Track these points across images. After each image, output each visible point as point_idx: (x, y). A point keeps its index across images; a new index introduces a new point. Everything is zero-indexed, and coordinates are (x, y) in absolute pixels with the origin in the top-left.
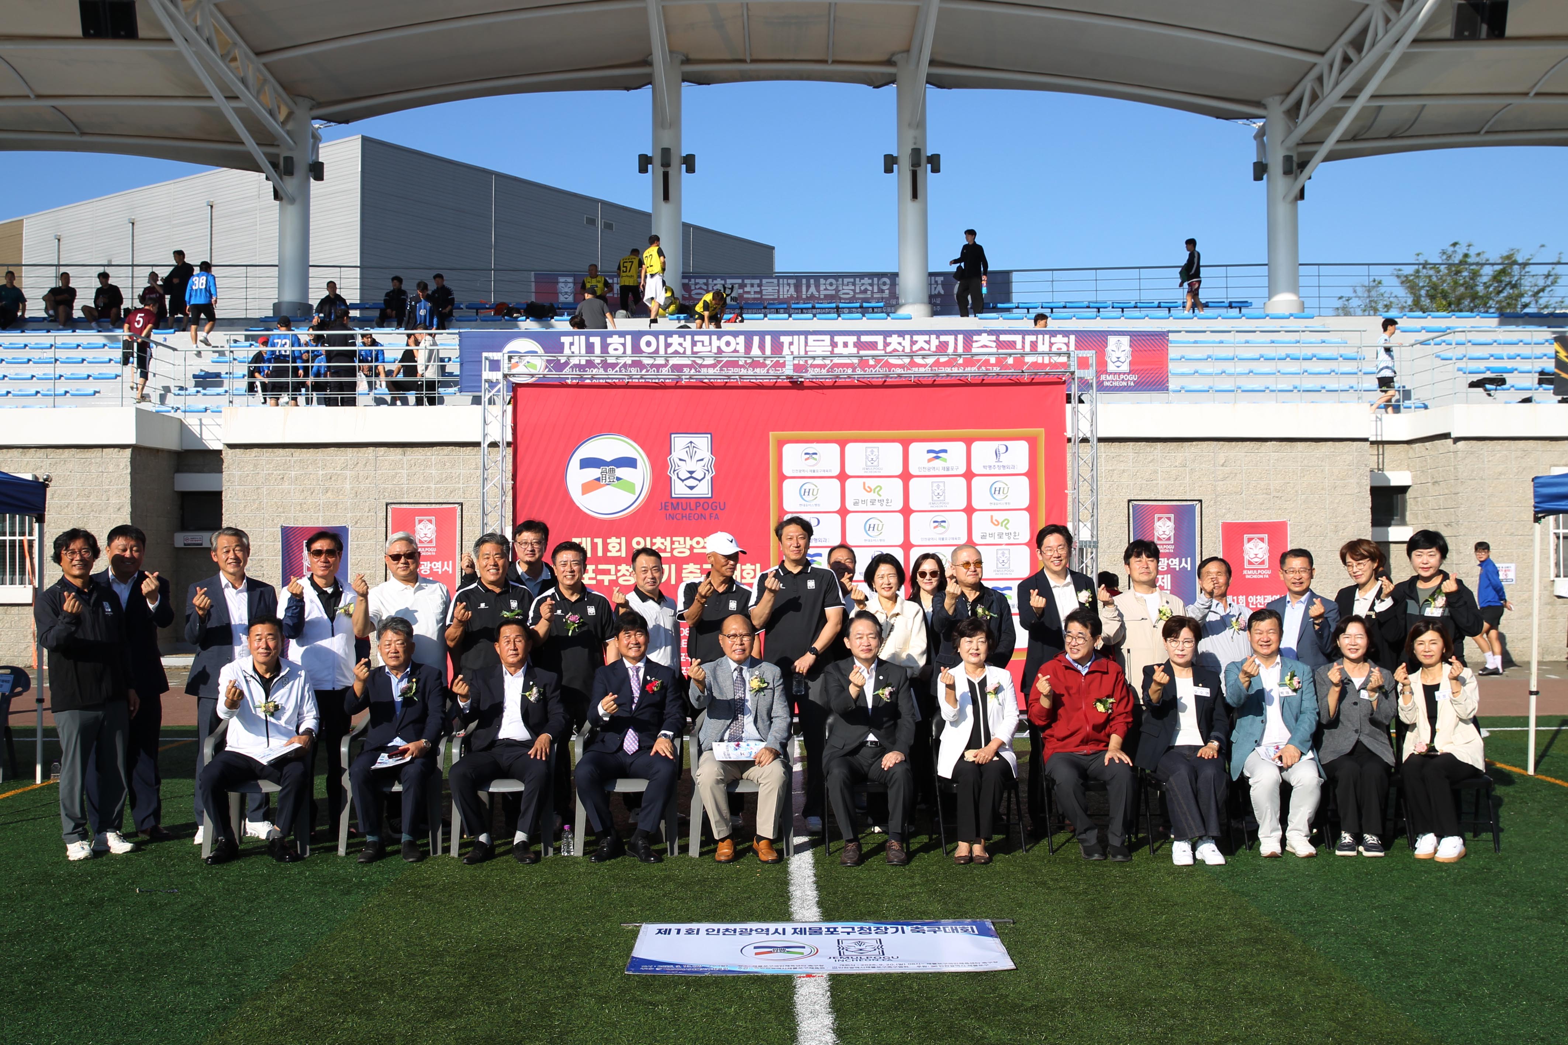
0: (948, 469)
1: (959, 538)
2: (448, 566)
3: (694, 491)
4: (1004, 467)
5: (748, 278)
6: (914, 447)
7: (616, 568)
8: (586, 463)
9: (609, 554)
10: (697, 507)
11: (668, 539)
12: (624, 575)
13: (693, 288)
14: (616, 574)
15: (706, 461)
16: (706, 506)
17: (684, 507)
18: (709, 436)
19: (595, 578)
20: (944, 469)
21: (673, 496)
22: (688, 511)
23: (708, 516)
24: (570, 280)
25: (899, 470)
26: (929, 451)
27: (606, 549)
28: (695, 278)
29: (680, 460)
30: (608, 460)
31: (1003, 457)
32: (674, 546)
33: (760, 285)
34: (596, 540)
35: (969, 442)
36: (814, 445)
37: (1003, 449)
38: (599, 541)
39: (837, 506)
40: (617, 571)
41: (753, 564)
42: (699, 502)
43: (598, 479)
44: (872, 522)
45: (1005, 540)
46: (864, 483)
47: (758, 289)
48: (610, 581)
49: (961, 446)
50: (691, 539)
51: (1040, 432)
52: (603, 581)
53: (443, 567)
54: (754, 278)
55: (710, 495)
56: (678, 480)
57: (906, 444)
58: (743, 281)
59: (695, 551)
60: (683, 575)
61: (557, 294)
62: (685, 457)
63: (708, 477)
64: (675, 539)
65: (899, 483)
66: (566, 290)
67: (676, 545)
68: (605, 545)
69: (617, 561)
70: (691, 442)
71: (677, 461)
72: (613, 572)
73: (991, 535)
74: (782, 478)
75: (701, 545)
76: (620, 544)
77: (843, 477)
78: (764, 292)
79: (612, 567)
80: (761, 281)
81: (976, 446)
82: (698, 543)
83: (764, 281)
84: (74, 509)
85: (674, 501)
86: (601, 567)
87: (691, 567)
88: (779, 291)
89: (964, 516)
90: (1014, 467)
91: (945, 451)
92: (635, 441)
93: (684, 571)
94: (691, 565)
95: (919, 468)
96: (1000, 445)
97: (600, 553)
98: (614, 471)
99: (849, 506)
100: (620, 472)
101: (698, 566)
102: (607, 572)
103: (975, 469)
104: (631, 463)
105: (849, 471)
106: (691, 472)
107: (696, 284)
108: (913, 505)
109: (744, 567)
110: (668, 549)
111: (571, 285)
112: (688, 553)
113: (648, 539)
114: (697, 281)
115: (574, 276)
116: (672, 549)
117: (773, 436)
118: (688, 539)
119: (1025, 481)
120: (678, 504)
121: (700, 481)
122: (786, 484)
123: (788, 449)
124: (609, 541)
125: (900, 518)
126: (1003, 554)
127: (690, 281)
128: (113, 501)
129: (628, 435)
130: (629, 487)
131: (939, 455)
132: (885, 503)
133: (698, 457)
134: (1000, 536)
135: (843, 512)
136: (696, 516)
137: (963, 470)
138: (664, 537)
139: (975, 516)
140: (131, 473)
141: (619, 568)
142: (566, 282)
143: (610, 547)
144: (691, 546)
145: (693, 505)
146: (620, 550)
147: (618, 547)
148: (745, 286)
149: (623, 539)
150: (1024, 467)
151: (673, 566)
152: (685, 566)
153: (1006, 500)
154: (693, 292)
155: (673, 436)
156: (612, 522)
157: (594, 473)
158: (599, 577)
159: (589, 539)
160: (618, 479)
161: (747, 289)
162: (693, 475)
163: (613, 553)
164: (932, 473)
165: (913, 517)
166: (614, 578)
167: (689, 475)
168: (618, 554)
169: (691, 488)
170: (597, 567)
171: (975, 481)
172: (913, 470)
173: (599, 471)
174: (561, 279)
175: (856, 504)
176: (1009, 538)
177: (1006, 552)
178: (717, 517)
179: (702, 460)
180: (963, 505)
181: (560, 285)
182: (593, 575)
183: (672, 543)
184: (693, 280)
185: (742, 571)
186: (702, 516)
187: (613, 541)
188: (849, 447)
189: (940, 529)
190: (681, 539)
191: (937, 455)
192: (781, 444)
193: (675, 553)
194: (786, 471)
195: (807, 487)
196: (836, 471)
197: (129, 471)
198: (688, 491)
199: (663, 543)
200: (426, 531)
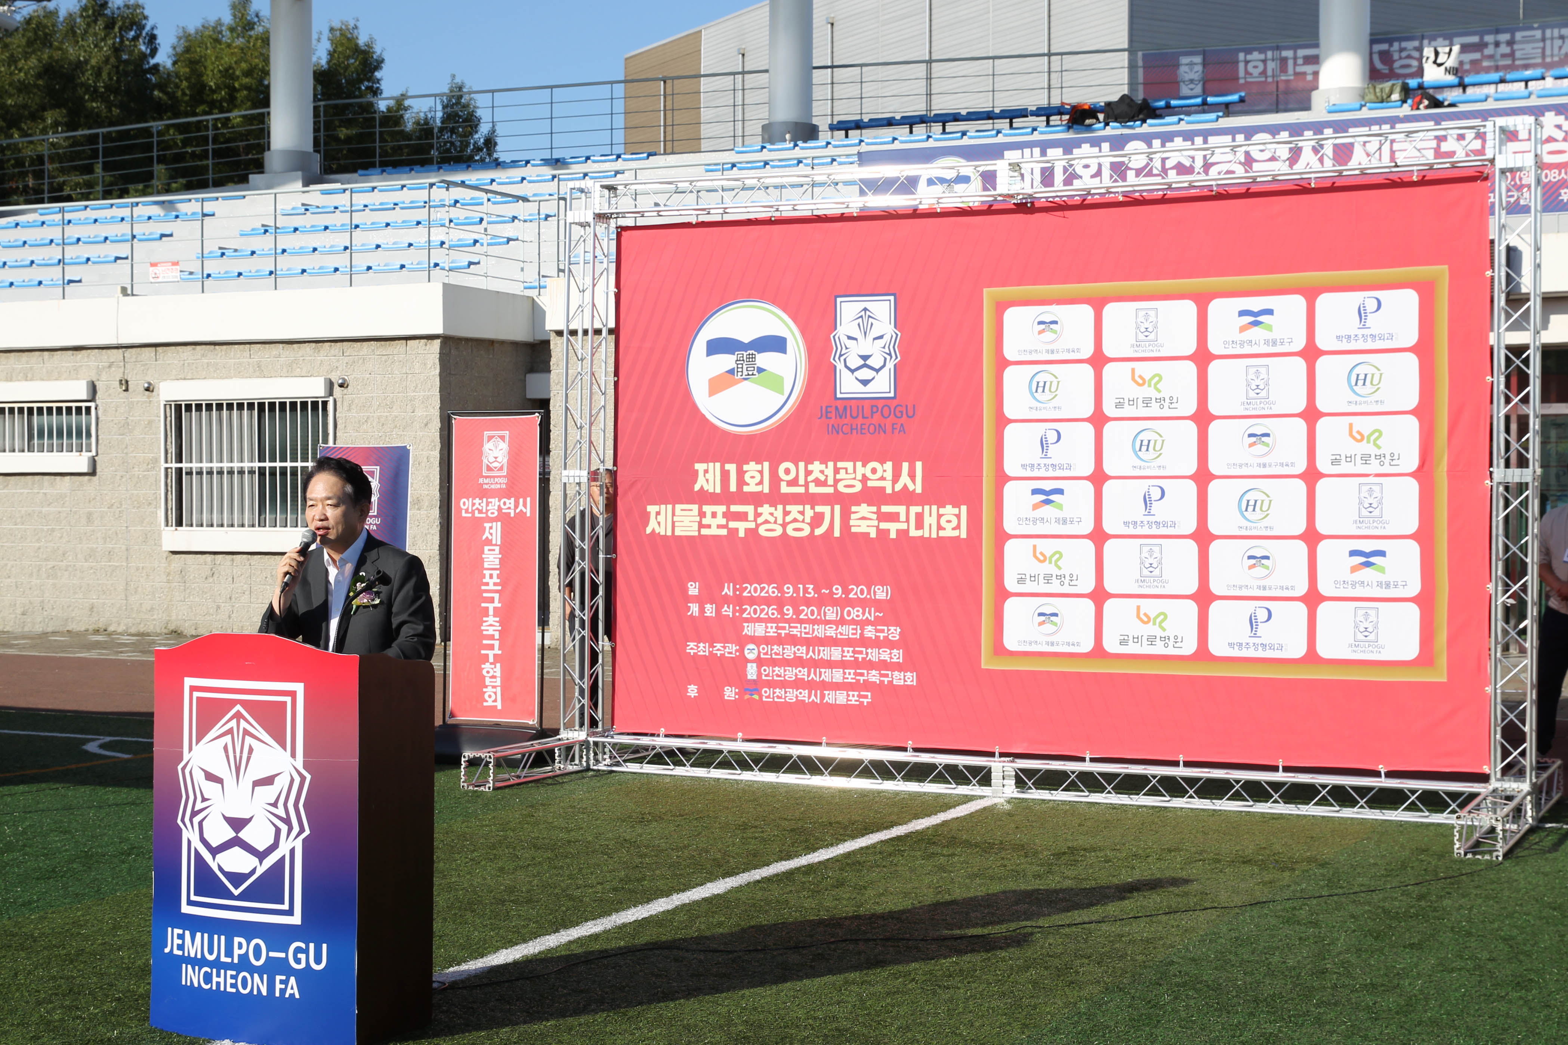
0: (1274, 343)
1: (1293, 464)
2: (525, 505)
3: (870, 387)
4: (1373, 336)
5: (1489, 33)
6: (1218, 308)
7: (756, 510)
8: (716, 347)
9: (746, 489)
10: (872, 413)
11: (831, 464)
12: (767, 522)
13: (1396, 56)
14: (755, 520)
15: (887, 338)
16: (886, 411)
17: (854, 415)
18: (892, 298)
19: (725, 526)
20: (1267, 342)
21: (839, 395)
22: (860, 421)
23: (888, 428)
24: (1198, 59)
25: (1190, 346)
26: (1242, 313)
27: (741, 482)
28: (1400, 40)
29: (850, 338)
30: (746, 341)
31: (1371, 320)
32: (838, 477)
33: (1510, 43)
34: (728, 467)
35: (1311, 294)
36: (1054, 308)
37: (1372, 305)
38: (732, 468)
39: (1088, 410)
40: (757, 515)
41: (956, 505)
42: (875, 404)
43: (731, 372)
44: (1144, 436)
45: (1374, 467)
46: (1133, 370)
47: (1507, 50)
48: (747, 530)
49: (1298, 302)
50: (864, 465)
51: (1440, 273)
52: (737, 530)
53: (516, 507)
54: (1497, 31)
55: (892, 395)
56: (845, 372)
57: (1202, 301)
58: (1482, 38)
59: (870, 484)
60: (852, 523)
61: (1178, 83)
62: (856, 333)
63: (890, 365)
64: (840, 464)
65: (1191, 368)
66: (1192, 76)
67: (842, 475)
68: (741, 473)
69: (757, 499)
70: (865, 309)
71: (844, 339)
72: (751, 517)
73: (1349, 458)
74: (1002, 363)
75: (879, 474)
76: (761, 472)
77: (1098, 360)
78: (1518, 54)
79: (750, 509)
80: (1513, 36)
81: (1324, 301)
82: (874, 471)
83: (1519, 35)
84: (374, 424)
85: (839, 403)
86: (734, 508)
87: (864, 510)
88: (1544, 49)
89: (1301, 425)
90: (1391, 337)
91: (1270, 312)
92: (784, 310)
93: (853, 516)
94: (864, 506)
95: (1225, 342)
96: (1367, 298)
97: (733, 488)
98: (752, 358)
99: (1109, 409)
100: (764, 359)
101: (874, 509)
102: (743, 517)
103: (1322, 342)
104: (776, 344)
105: (1108, 350)
106: (865, 358)
107: (1401, 50)
108: (1214, 407)
109: (942, 511)
110: (831, 481)
111: (1199, 68)
112: (858, 487)
113: (802, 465)
114: (1404, 44)
115: (1204, 53)
116: (836, 481)
117: (989, 295)
118: (859, 464)
119: (1412, 361)
120: (845, 408)
121: (877, 371)
122: (1010, 373)
123: (1012, 315)
124: (745, 467)
125: (1192, 428)
126: (1371, 491)
127: (1391, 45)
128: (419, 413)
129: (774, 302)
130: (775, 383)
131: (1260, 319)
132: (1166, 404)
133: (875, 333)
134: (1366, 459)
135: (1099, 420)
136: (872, 428)
137: (1300, 343)
138: (824, 462)
139: (1322, 425)
140: (440, 375)
141: (760, 510)
142: (1191, 64)
143: (747, 478)
144: (864, 475)
145: (867, 412)
146: (761, 483)
147: (758, 478)
148: (1486, 45)
149: (766, 465)
150: (1411, 337)
151: (837, 508)
152: (854, 509)
153: (1376, 396)
154: (1396, 65)
155: (839, 300)
156: (750, 438)
157: (727, 361)
158: (732, 525)
159: (718, 465)
160: (760, 370)
161: (1489, 51)
162: (868, 362)
163: (751, 487)
164: (1247, 350)
165: (1214, 428)
166: (752, 525)
167: (862, 362)
168: (758, 489)
169: (865, 383)
170: (728, 508)
171: (1322, 363)
172: (1214, 347)
173: (734, 358)
174: (1184, 60)
175: (1119, 405)
176: (1382, 464)
177: (1376, 488)
178: (902, 429)
179: (881, 337)
180: (1301, 405)
181: (1183, 69)
182: (723, 521)
183: (837, 471)
184: (1396, 46)
185: (939, 516)
186: (880, 428)
187: (751, 467)
188: (1111, 310)
189: (1259, 449)
190: (849, 465)
191: (1255, 318)
192: (1001, 307)
193: (841, 487)
194: (1010, 353)
195: (1041, 378)
196: (1088, 351)
197: (438, 371)
198: (860, 388)
199: (822, 472)
200: (496, 453)
